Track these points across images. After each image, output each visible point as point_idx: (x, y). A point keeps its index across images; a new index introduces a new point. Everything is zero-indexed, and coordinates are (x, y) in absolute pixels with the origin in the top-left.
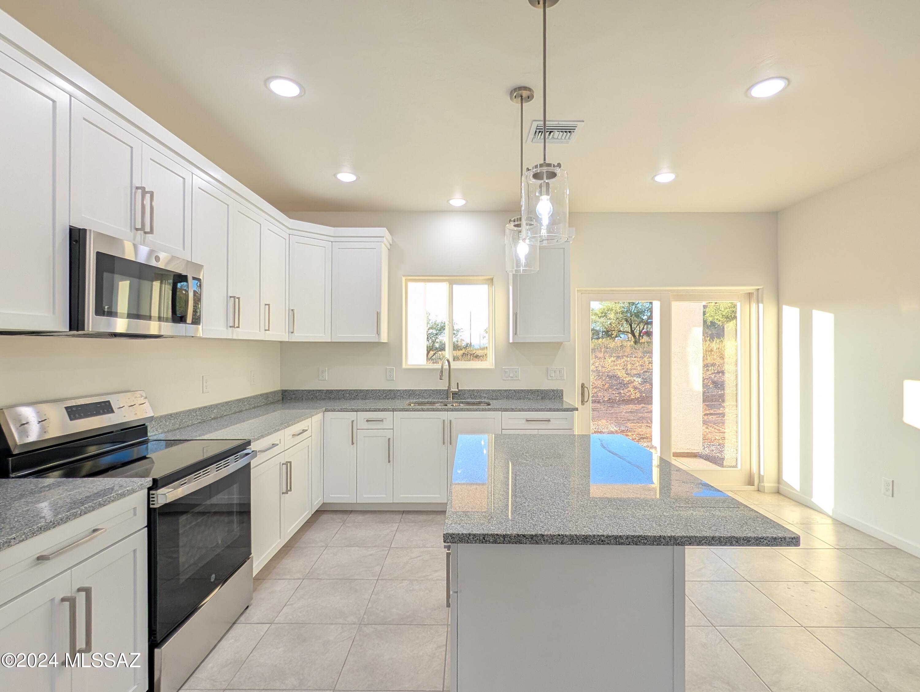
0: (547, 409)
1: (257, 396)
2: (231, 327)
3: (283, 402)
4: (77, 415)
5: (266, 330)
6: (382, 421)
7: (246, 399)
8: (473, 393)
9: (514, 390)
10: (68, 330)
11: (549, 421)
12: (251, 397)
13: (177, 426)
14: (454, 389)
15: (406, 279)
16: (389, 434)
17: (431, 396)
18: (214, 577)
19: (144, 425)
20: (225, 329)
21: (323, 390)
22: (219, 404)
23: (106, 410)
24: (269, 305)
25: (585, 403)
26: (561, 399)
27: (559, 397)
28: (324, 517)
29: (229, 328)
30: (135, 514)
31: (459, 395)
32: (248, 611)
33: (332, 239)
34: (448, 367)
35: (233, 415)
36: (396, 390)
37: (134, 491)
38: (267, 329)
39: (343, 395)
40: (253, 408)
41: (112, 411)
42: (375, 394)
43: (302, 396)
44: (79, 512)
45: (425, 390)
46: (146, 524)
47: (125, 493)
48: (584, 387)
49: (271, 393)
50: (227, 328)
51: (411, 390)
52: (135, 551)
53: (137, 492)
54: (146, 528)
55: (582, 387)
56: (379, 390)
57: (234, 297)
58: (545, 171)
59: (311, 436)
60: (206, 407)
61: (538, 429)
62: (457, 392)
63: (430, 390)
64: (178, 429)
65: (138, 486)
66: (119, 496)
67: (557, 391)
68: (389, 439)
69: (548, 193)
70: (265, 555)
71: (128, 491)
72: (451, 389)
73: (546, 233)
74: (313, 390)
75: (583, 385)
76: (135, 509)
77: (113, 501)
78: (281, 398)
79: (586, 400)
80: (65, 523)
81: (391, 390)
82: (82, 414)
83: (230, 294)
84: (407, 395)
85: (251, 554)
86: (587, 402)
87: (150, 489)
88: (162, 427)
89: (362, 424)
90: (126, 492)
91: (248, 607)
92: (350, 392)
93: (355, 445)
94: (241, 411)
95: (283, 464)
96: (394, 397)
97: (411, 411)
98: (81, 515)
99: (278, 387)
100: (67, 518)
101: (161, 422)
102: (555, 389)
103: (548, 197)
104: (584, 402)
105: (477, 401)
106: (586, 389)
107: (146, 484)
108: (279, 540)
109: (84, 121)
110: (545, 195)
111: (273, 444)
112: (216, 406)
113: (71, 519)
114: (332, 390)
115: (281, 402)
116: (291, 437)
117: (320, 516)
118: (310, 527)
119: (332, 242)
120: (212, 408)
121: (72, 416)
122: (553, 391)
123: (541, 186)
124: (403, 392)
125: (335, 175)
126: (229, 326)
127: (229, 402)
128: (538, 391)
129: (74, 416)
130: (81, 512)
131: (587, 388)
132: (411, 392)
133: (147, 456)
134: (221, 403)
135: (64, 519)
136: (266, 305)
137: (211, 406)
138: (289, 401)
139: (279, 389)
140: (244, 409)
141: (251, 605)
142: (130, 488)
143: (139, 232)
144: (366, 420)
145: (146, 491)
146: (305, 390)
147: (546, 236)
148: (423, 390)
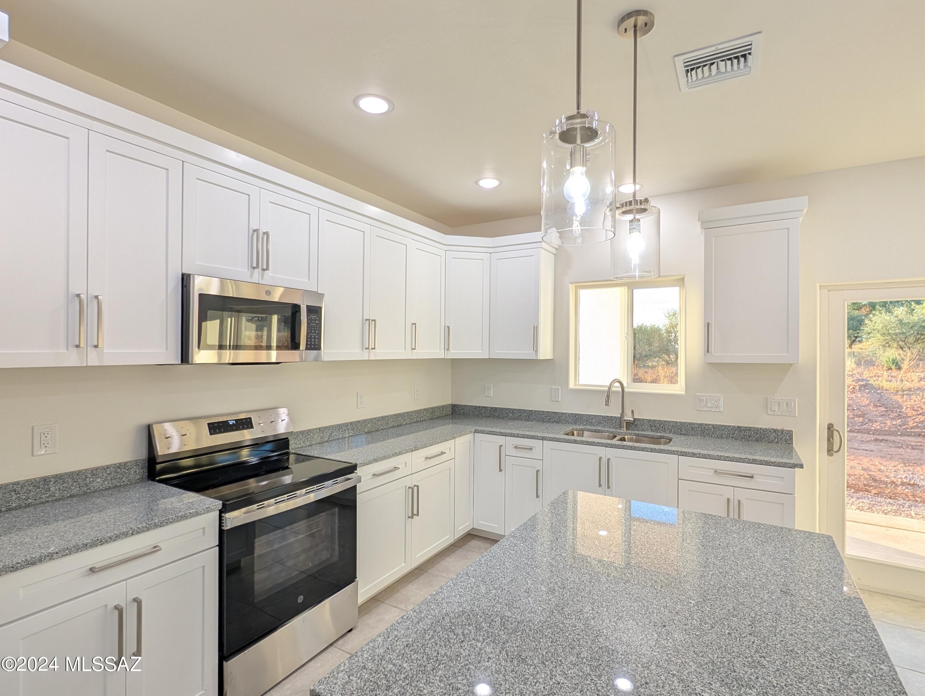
0: (749, 460)
1: (420, 411)
2: (366, 349)
3: (452, 417)
4: (217, 430)
5: (413, 349)
6: (531, 449)
7: (406, 414)
8: (654, 425)
9: (713, 425)
10: (180, 363)
11: (752, 477)
12: (413, 412)
13: (326, 439)
14: (628, 417)
15: (576, 287)
16: (538, 465)
17: (601, 423)
18: (302, 599)
19: (287, 438)
20: (360, 351)
21: (488, 407)
22: (375, 419)
23: (245, 426)
24: (415, 324)
25: (835, 454)
26: (789, 444)
27: (786, 440)
28: (474, 543)
29: (364, 350)
30: (204, 534)
31: (636, 426)
32: (349, 634)
33: (491, 250)
34: (621, 389)
35: (391, 429)
36: (561, 413)
37: (198, 514)
38: (414, 347)
39: (507, 413)
40: (415, 422)
41: (252, 427)
42: (539, 416)
43: (469, 412)
44: (131, 532)
45: (593, 415)
46: (218, 544)
47: (186, 515)
48: (832, 429)
49: (438, 407)
50: (363, 350)
51: (577, 414)
52: (203, 567)
53: (201, 514)
54: (218, 548)
55: (829, 428)
56: (543, 412)
57: (369, 320)
58: (578, 126)
59: (454, 458)
60: (359, 422)
61: (734, 487)
62: (632, 421)
63: (600, 416)
64: (327, 441)
65: (204, 509)
66: (180, 518)
67: (782, 432)
68: (538, 471)
69: (584, 163)
70: (380, 580)
71: (190, 513)
72: (624, 417)
73: (579, 226)
74: (479, 407)
75: (830, 426)
76: (204, 528)
77: (171, 522)
78: (451, 412)
79: (835, 449)
80: (114, 541)
81: (556, 412)
82: (222, 430)
83: (366, 317)
84: (573, 419)
85: (356, 578)
86: (837, 452)
87: (221, 512)
88: (309, 440)
89: (509, 450)
90: (188, 514)
91: (351, 630)
92: (513, 411)
93: (503, 472)
94: (400, 425)
95: (409, 488)
96: (559, 421)
97: (562, 442)
98: (132, 534)
99: (448, 401)
100: (116, 537)
101: (308, 435)
102: (779, 428)
103: (584, 169)
104: (832, 452)
105: (657, 436)
106: (835, 434)
107: (214, 507)
108: (404, 564)
109: (198, 181)
110: (581, 166)
111: (395, 468)
112: (371, 420)
113: (121, 538)
114: (496, 408)
115: (451, 416)
116: (424, 459)
117: (469, 541)
118: (453, 552)
119: (490, 253)
120: (365, 422)
121: (212, 431)
122: (775, 431)
123: (572, 154)
124: (568, 416)
125: (477, 183)
126: (364, 347)
127: (386, 417)
128: (750, 430)
129: (215, 431)
130: (133, 532)
131: (837, 431)
132: (577, 417)
133: (289, 467)
134: (377, 418)
135: (113, 538)
136: (413, 324)
137: (365, 420)
138: (458, 416)
139: (450, 403)
140: (404, 423)
141: (355, 629)
142: (194, 511)
143: (257, 270)
144: (515, 446)
145: (218, 512)
146: (472, 406)
147: (580, 230)
148: (591, 415)
